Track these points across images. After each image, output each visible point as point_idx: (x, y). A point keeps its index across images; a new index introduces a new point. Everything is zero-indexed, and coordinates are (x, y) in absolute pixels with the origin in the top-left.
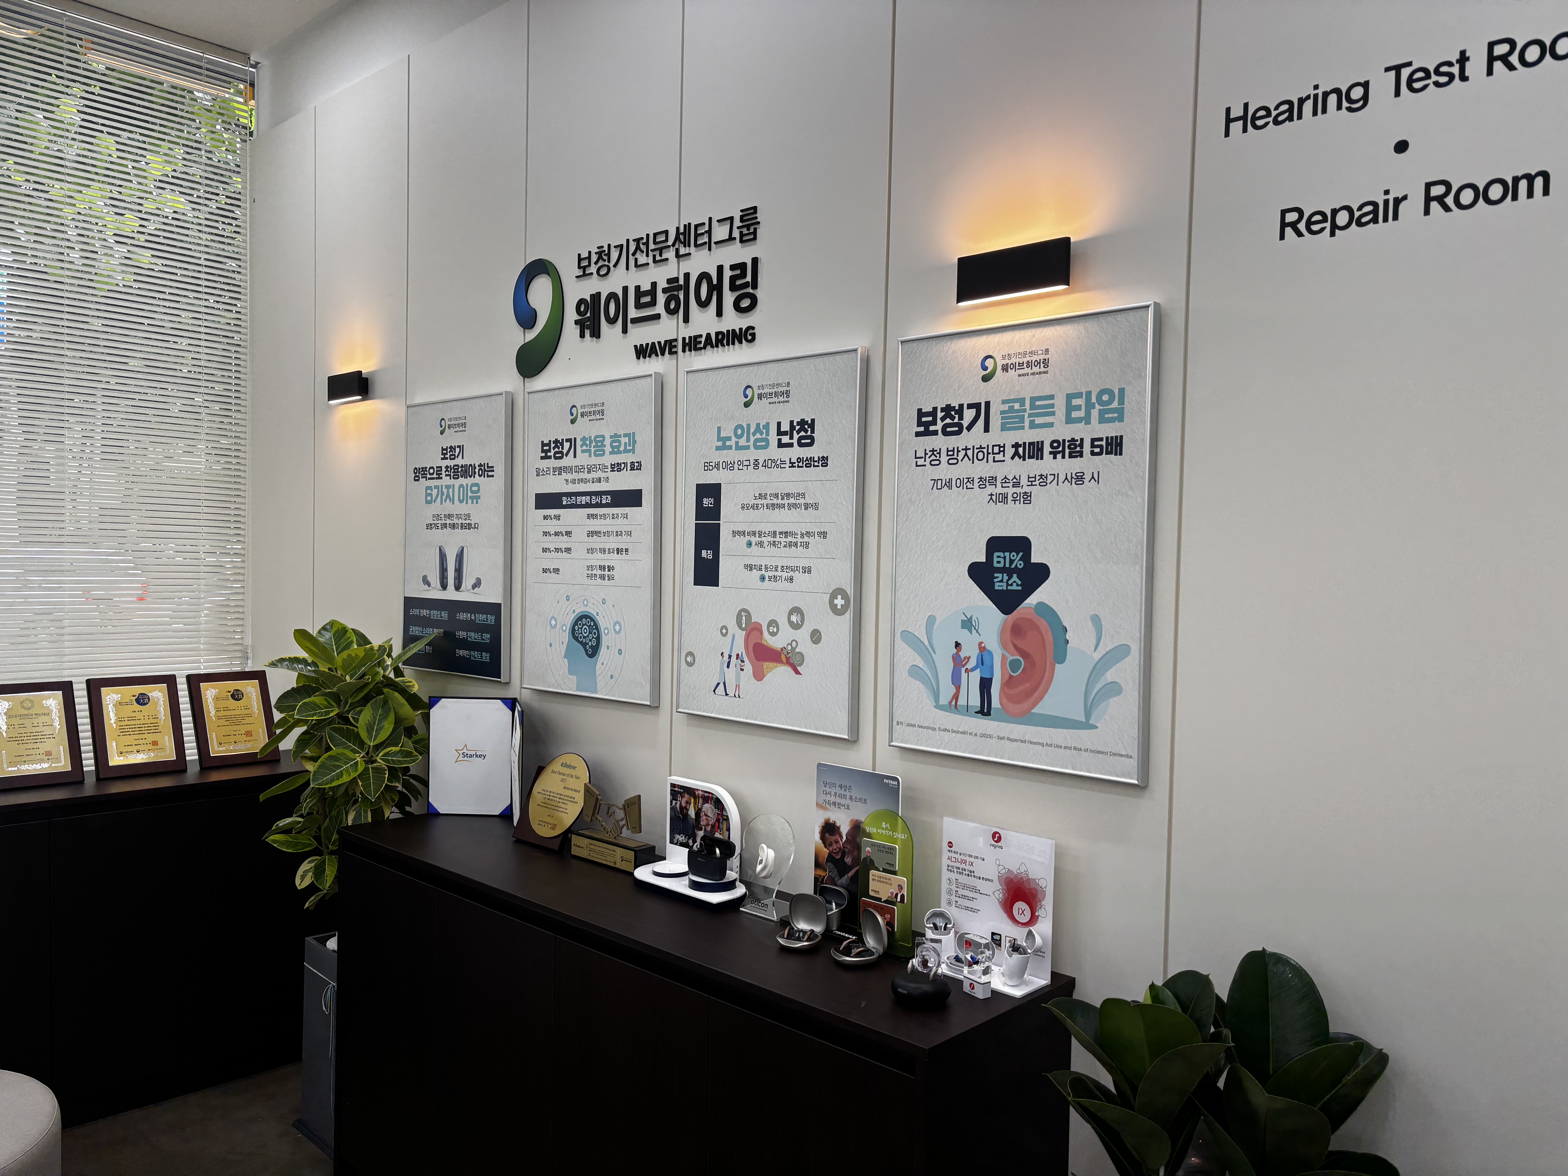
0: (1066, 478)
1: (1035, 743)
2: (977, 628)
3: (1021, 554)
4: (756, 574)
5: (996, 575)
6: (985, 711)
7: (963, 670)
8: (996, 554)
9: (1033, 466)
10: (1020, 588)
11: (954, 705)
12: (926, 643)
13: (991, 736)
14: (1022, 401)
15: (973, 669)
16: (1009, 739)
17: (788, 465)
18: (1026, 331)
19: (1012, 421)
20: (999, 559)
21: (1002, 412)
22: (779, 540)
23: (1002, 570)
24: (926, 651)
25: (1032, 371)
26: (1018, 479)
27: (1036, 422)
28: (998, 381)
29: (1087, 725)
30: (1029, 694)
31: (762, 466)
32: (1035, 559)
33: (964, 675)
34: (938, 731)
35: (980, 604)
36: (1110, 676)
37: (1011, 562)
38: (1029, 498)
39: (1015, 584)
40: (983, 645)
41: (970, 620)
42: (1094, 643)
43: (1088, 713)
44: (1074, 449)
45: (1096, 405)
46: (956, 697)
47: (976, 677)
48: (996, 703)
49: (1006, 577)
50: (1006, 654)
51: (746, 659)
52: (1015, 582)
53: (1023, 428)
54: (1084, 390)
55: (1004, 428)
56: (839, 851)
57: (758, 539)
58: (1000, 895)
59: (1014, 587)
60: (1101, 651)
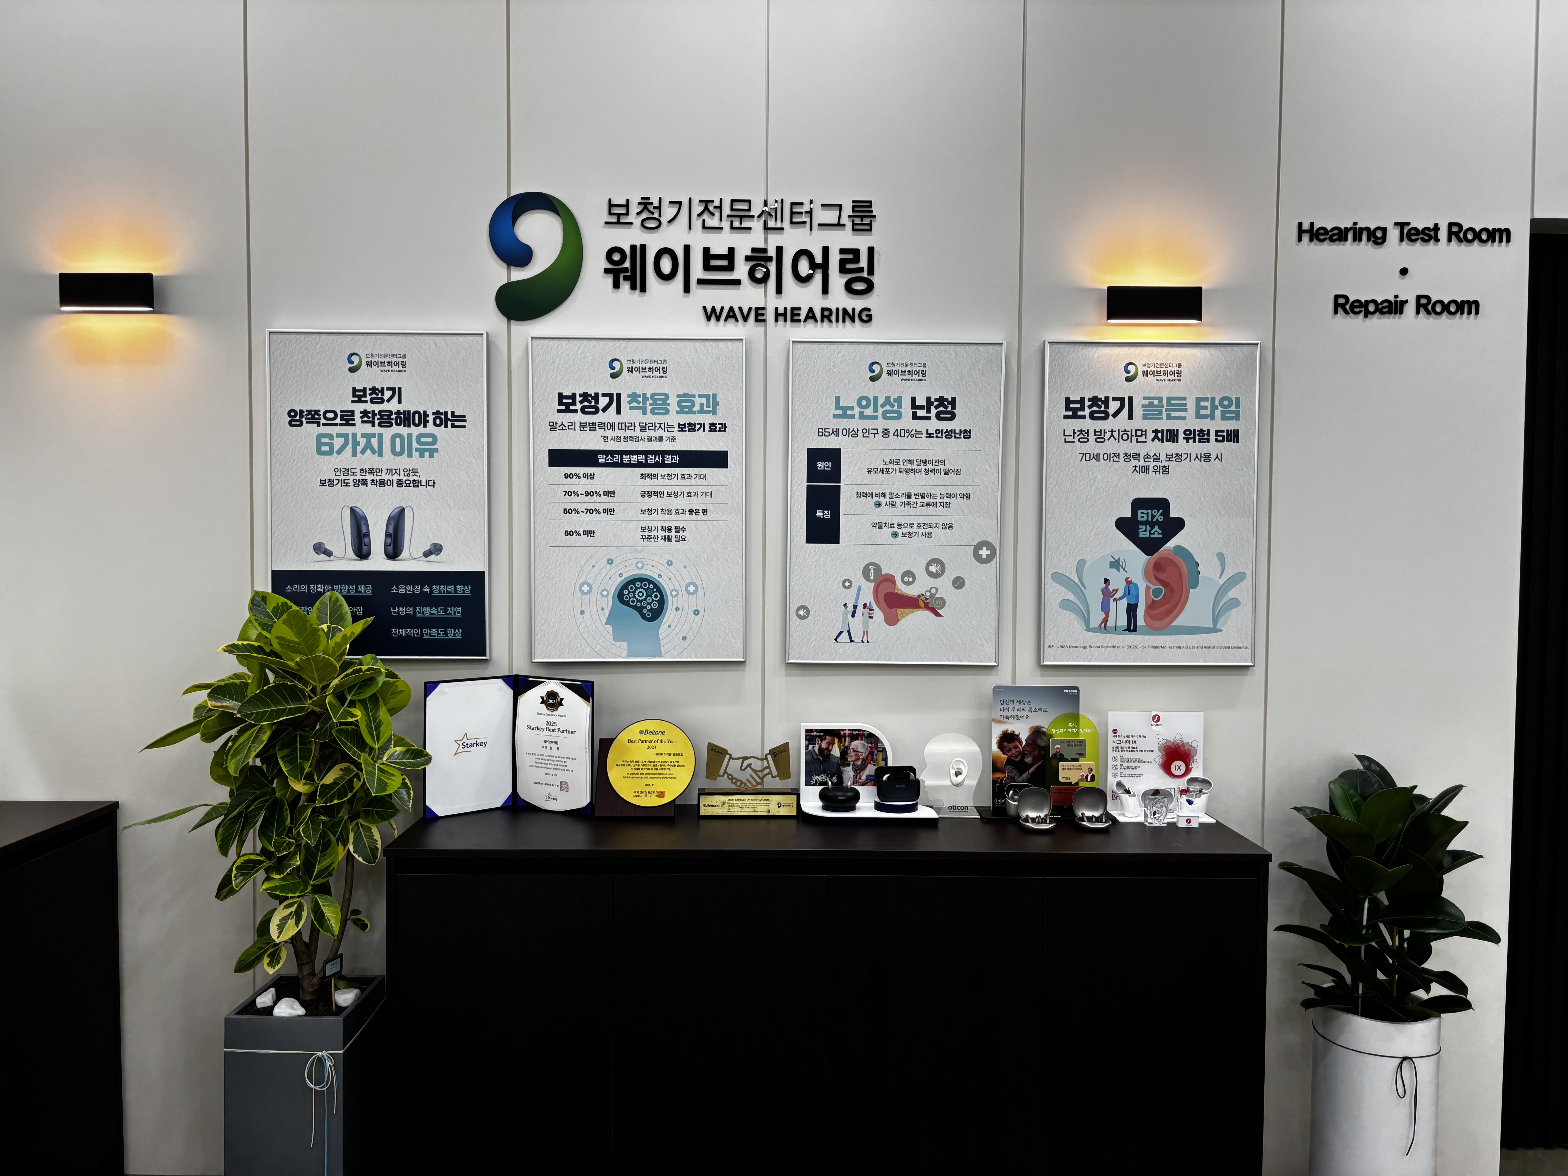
0: (1197, 457)
1: (1174, 648)
2: (1124, 567)
3: (1161, 511)
4: (887, 531)
5: (1140, 527)
6: (1132, 628)
7: (1112, 599)
8: (1140, 511)
9: (1169, 447)
10: (1161, 536)
11: (1104, 627)
12: (1077, 581)
13: (1136, 647)
14: (1160, 399)
15: (1121, 598)
16: (1152, 647)
17: (925, 434)
18: (1162, 348)
19: (1152, 412)
20: (1143, 515)
21: (1143, 406)
22: (916, 500)
23: (1145, 523)
24: (1077, 588)
25: (1168, 378)
26: (1158, 455)
27: (1172, 415)
28: (1140, 382)
29: (1214, 630)
30: (1168, 613)
31: (894, 435)
32: (1173, 514)
33: (1112, 604)
34: (1089, 649)
35: (1126, 548)
36: (1231, 594)
37: (1153, 516)
38: (1167, 470)
39: (1156, 533)
40: (1129, 579)
41: (1117, 561)
42: (1220, 572)
43: (1215, 620)
44: (1203, 436)
45: (1219, 407)
46: (1105, 621)
47: (1123, 605)
48: (1141, 621)
49: (1148, 528)
50: (1150, 585)
51: (874, 606)
52: (1156, 531)
53: (1161, 418)
54: (1209, 396)
55: (1145, 417)
56: (1018, 755)
57: (888, 500)
58: (1160, 760)
59: (1156, 535)
60: (1225, 577)
